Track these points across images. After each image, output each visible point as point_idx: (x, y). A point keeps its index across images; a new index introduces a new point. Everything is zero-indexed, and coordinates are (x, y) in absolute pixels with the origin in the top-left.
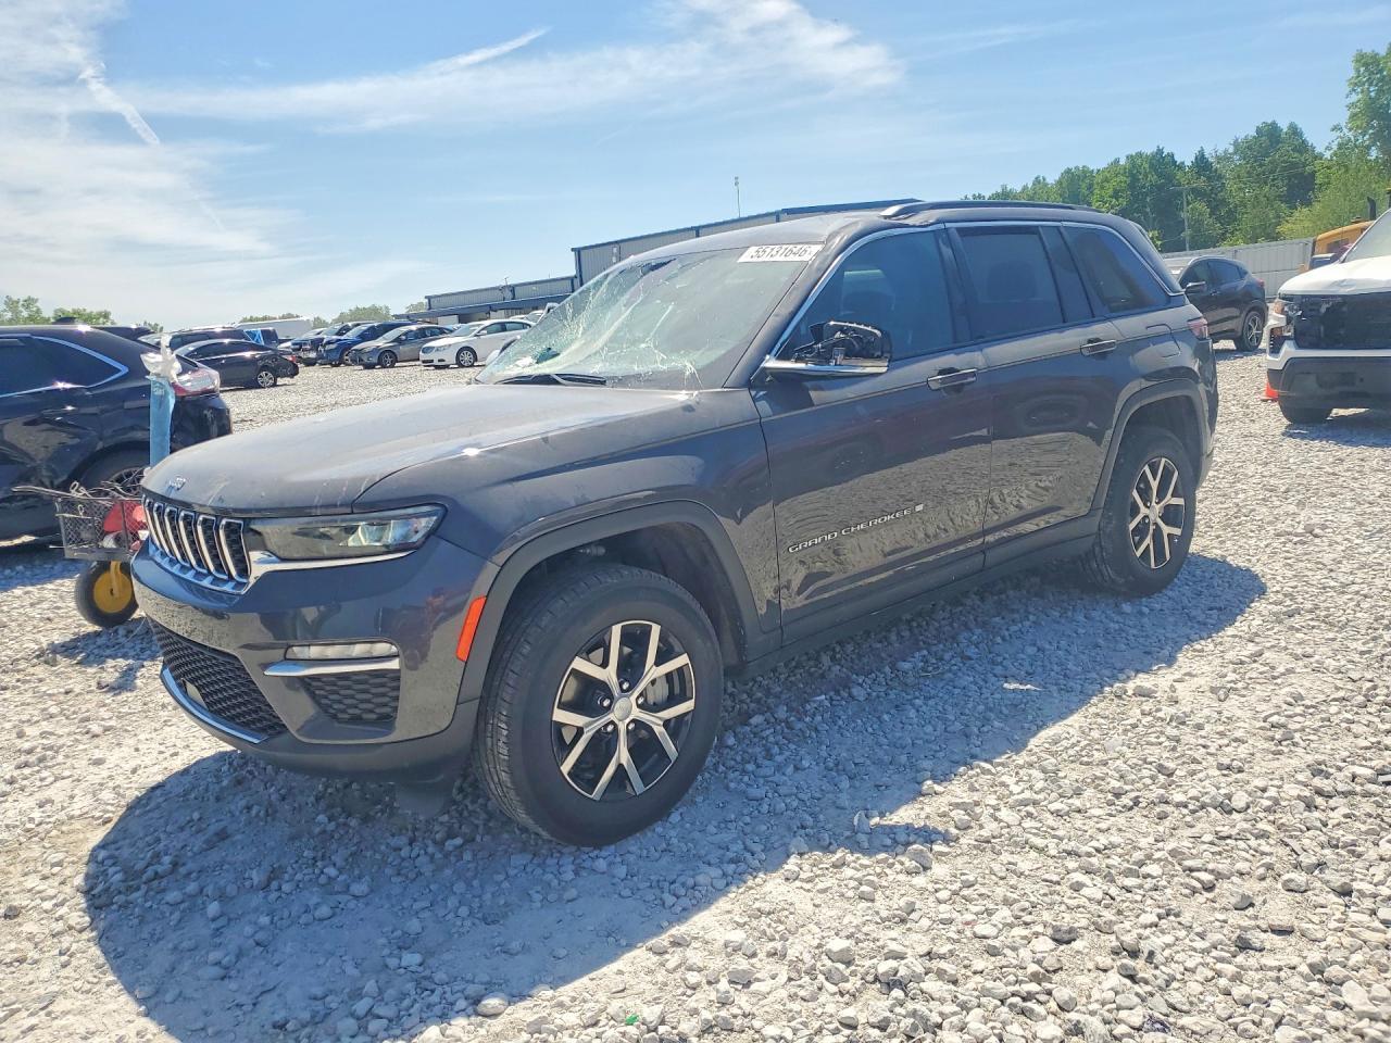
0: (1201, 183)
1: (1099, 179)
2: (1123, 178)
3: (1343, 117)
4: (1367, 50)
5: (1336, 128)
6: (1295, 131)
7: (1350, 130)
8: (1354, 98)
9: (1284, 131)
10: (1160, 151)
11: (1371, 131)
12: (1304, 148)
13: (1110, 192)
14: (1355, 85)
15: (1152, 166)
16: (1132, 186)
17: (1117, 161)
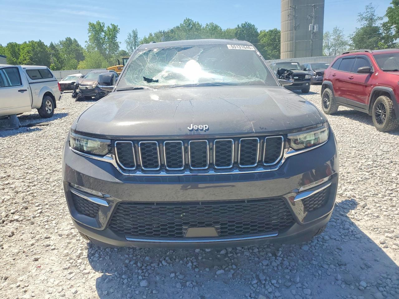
0: (53, 52)
1: (22, 47)
2: (30, 48)
3: (88, 39)
4: (92, 22)
5: (86, 42)
6: (75, 41)
7: (90, 43)
8: (90, 34)
9: (73, 40)
10: (40, 41)
11: (95, 43)
12: (78, 45)
13: (26, 51)
14: (89, 31)
15: (38, 45)
16: (33, 50)
17: (25, 43)
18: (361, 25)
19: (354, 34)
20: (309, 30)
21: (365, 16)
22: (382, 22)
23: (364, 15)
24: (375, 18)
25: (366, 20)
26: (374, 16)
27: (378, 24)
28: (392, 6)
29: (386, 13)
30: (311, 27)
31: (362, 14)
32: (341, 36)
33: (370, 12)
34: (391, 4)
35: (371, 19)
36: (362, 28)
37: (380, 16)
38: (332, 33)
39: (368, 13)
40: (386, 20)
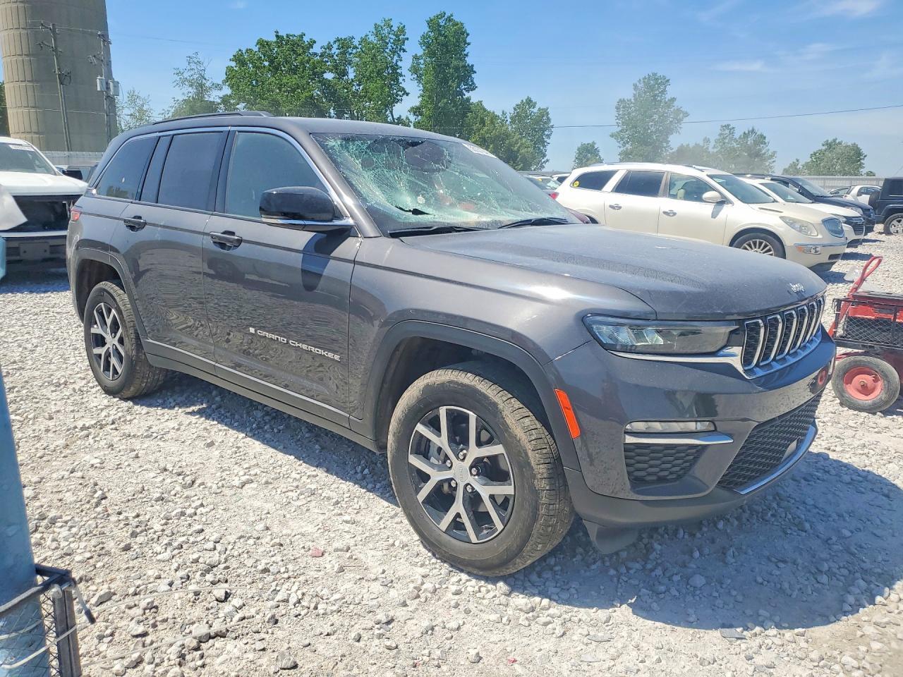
18: (183, 94)
19: (173, 110)
20: (99, 89)
21: (188, 78)
22: (221, 94)
23: (186, 75)
24: (208, 84)
25: (191, 86)
26: (205, 79)
27: (214, 96)
28: (233, 64)
29: (224, 77)
30: (101, 83)
31: (182, 71)
32: (146, 111)
33: (196, 71)
34: (230, 60)
35: (201, 85)
36: (185, 100)
37: (216, 82)
38: (126, 103)
39: (192, 72)
40: (227, 91)
